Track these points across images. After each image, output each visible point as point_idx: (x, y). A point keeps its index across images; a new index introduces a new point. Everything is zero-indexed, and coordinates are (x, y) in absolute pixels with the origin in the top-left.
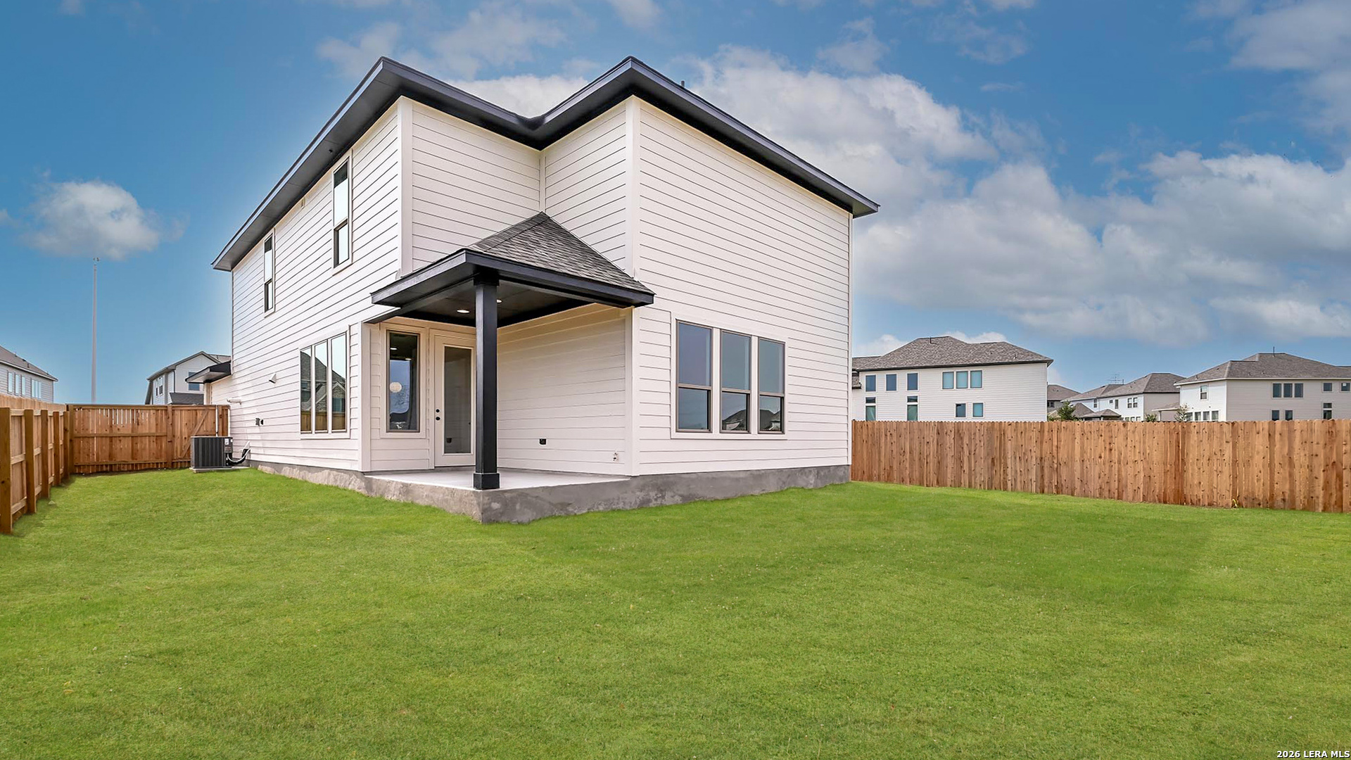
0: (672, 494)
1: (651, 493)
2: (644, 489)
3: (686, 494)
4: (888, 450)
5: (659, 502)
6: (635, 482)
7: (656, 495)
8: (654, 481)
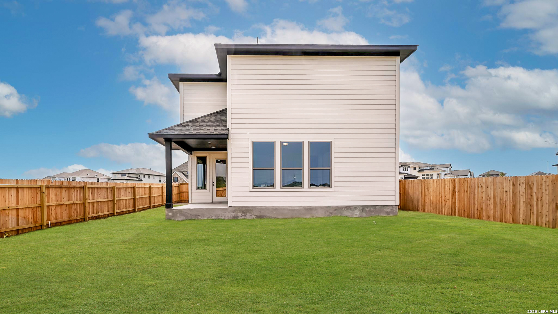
0: (250, 215)
1: (238, 214)
2: (235, 212)
3: (258, 215)
4: (480, 196)
5: (243, 217)
6: (231, 209)
7: (242, 214)
8: (240, 209)
